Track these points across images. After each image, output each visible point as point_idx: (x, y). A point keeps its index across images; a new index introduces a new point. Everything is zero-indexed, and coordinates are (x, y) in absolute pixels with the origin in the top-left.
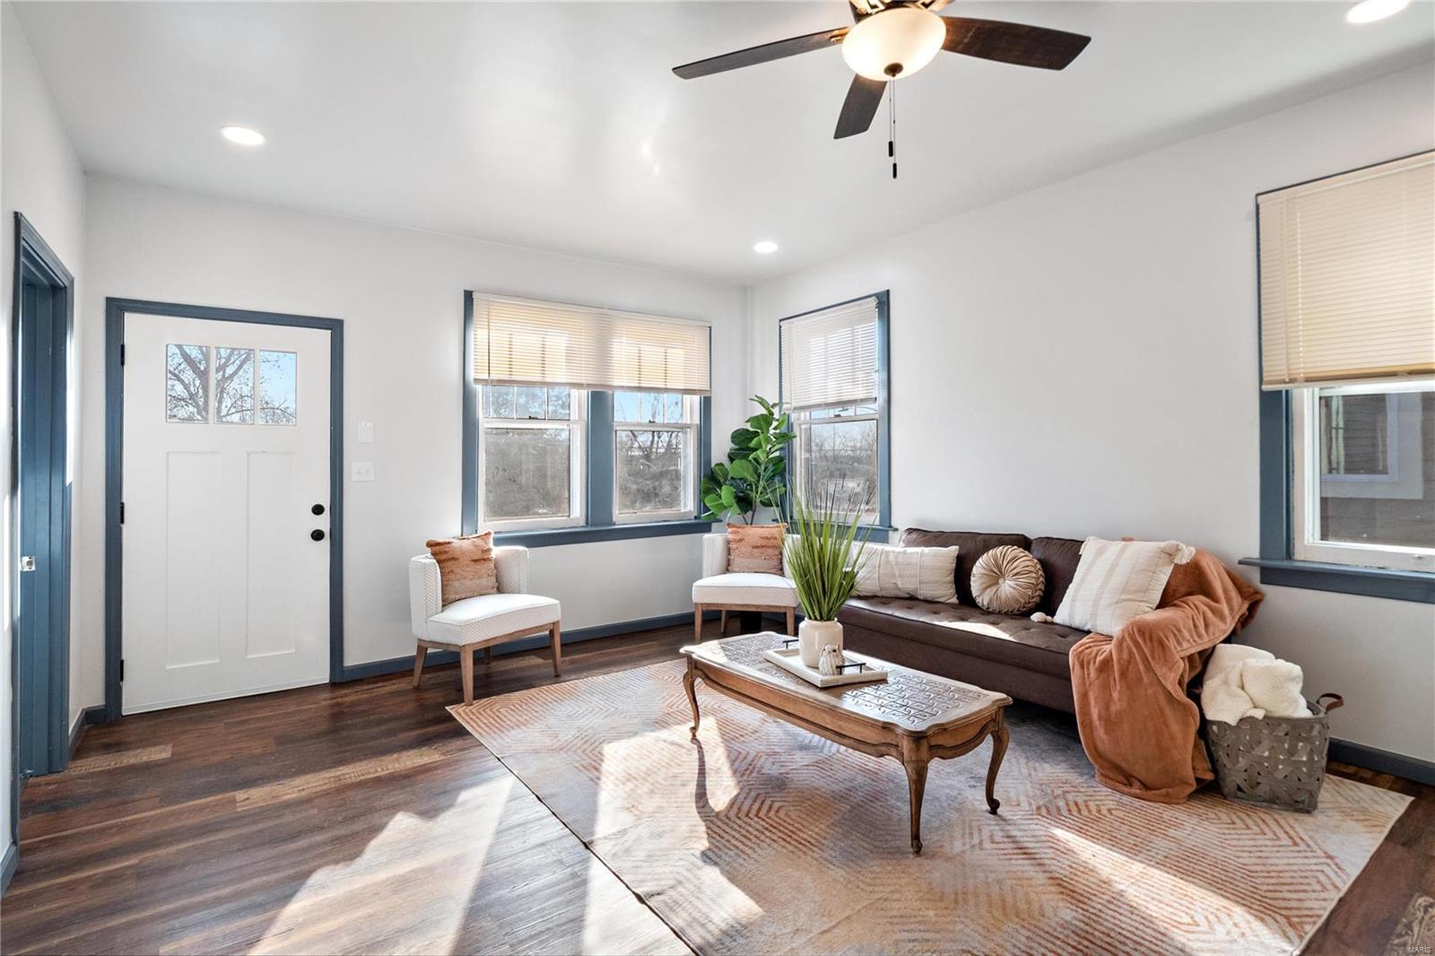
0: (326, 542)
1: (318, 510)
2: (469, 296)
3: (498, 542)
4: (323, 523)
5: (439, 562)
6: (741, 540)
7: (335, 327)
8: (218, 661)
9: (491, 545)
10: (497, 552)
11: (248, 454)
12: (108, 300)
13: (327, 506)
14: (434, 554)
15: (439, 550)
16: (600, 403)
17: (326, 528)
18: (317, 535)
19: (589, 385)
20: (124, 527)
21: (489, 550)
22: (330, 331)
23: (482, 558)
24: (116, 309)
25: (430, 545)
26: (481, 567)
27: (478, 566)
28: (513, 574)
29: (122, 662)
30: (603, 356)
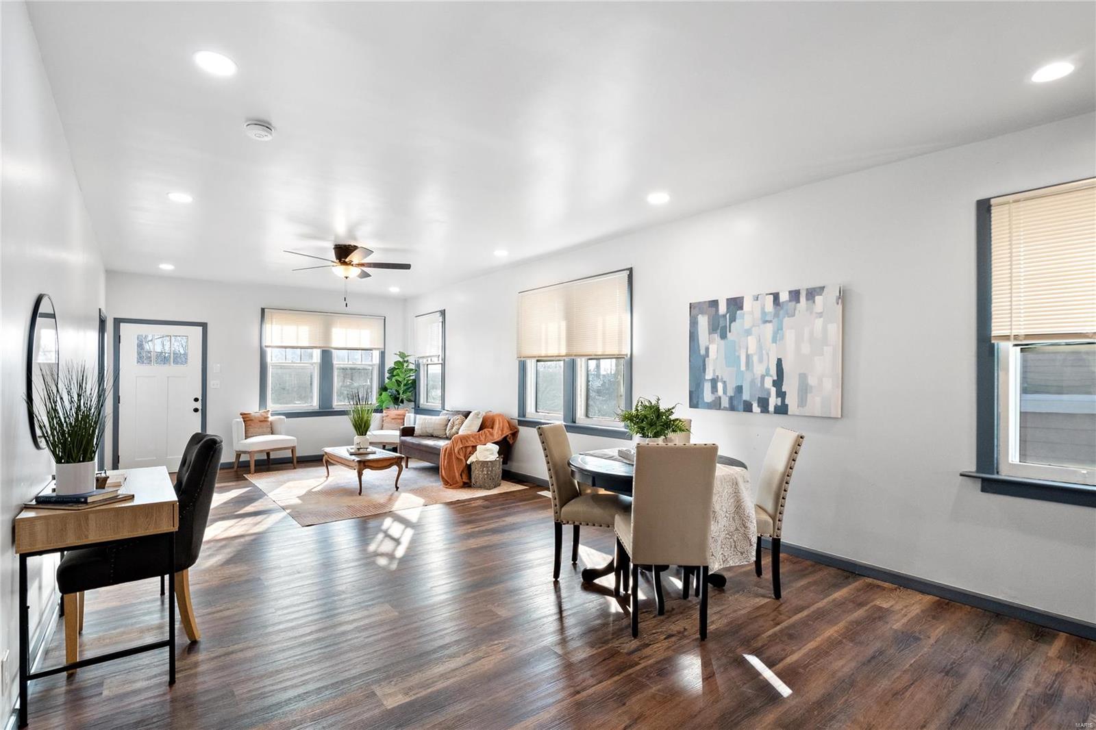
0: (199, 413)
1: (196, 400)
2: (263, 310)
3: (272, 415)
4: (199, 405)
5: (244, 421)
6: (387, 416)
7: (204, 326)
8: (155, 458)
9: (269, 415)
10: (271, 418)
11: (168, 377)
12: (115, 319)
13: (200, 398)
14: (243, 418)
15: (246, 418)
16: (326, 355)
17: (200, 407)
18: (196, 410)
19: (320, 348)
20: (120, 405)
21: (268, 417)
22: (201, 328)
23: (264, 420)
24: (118, 322)
25: (241, 414)
26: (264, 424)
27: (262, 424)
28: (277, 427)
29: (119, 457)
30: (327, 335)
